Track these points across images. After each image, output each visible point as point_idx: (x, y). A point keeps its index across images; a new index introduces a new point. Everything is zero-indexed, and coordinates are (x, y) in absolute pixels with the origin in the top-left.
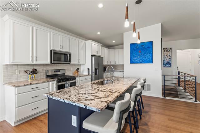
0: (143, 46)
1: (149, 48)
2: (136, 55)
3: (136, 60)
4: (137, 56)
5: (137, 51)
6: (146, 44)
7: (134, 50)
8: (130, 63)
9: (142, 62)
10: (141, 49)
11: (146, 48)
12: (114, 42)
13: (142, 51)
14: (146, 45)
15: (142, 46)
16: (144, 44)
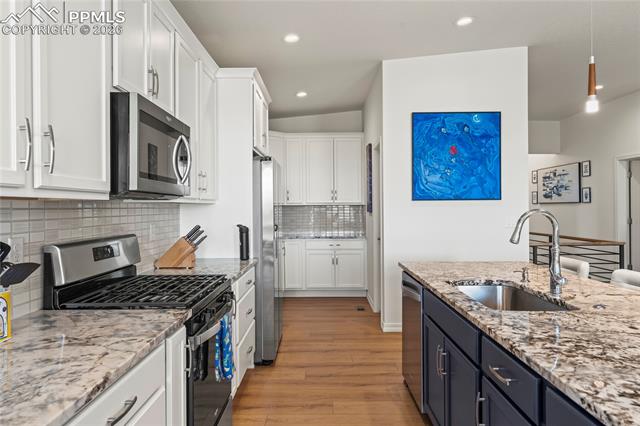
0: (466, 129)
1: (486, 136)
2: (439, 161)
3: (439, 184)
4: (442, 168)
5: (443, 149)
6: (476, 120)
7: (431, 142)
8: (413, 199)
9: (463, 193)
10: (460, 140)
11: (476, 137)
12: (302, 94)
13: (462, 150)
14: (477, 127)
15: (461, 126)
16: (471, 121)
